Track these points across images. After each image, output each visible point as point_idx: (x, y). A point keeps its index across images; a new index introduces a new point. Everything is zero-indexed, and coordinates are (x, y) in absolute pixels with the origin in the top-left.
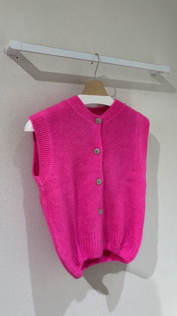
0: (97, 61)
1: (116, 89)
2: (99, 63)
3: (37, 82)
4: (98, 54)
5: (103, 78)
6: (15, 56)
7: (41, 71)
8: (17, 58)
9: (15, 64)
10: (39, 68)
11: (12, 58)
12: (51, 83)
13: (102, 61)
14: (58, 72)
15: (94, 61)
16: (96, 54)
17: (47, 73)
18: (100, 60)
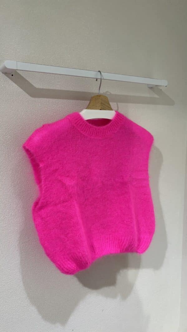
0: (100, 78)
1: (119, 104)
2: (102, 80)
3: (33, 99)
4: (101, 71)
5: (108, 93)
6: (10, 74)
7: (37, 88)
8: (12, 75)
9: (10, 81)
10: (34, 85)
11: (7, 76)
12: (48, 100)
13: (105, 78)
14: (54, 88)
15: (98, 78)
16: (99, 71)
17: (42, 89)
18: (103, 77)
